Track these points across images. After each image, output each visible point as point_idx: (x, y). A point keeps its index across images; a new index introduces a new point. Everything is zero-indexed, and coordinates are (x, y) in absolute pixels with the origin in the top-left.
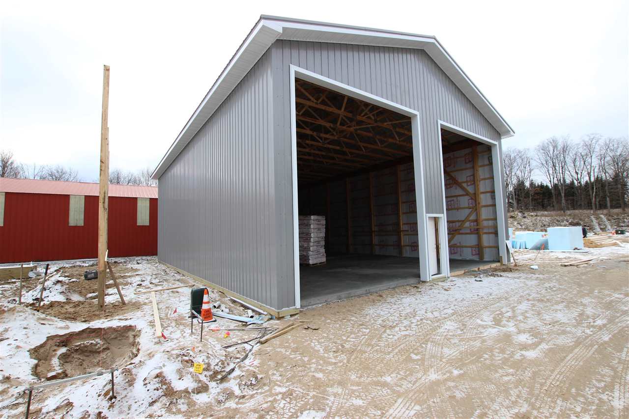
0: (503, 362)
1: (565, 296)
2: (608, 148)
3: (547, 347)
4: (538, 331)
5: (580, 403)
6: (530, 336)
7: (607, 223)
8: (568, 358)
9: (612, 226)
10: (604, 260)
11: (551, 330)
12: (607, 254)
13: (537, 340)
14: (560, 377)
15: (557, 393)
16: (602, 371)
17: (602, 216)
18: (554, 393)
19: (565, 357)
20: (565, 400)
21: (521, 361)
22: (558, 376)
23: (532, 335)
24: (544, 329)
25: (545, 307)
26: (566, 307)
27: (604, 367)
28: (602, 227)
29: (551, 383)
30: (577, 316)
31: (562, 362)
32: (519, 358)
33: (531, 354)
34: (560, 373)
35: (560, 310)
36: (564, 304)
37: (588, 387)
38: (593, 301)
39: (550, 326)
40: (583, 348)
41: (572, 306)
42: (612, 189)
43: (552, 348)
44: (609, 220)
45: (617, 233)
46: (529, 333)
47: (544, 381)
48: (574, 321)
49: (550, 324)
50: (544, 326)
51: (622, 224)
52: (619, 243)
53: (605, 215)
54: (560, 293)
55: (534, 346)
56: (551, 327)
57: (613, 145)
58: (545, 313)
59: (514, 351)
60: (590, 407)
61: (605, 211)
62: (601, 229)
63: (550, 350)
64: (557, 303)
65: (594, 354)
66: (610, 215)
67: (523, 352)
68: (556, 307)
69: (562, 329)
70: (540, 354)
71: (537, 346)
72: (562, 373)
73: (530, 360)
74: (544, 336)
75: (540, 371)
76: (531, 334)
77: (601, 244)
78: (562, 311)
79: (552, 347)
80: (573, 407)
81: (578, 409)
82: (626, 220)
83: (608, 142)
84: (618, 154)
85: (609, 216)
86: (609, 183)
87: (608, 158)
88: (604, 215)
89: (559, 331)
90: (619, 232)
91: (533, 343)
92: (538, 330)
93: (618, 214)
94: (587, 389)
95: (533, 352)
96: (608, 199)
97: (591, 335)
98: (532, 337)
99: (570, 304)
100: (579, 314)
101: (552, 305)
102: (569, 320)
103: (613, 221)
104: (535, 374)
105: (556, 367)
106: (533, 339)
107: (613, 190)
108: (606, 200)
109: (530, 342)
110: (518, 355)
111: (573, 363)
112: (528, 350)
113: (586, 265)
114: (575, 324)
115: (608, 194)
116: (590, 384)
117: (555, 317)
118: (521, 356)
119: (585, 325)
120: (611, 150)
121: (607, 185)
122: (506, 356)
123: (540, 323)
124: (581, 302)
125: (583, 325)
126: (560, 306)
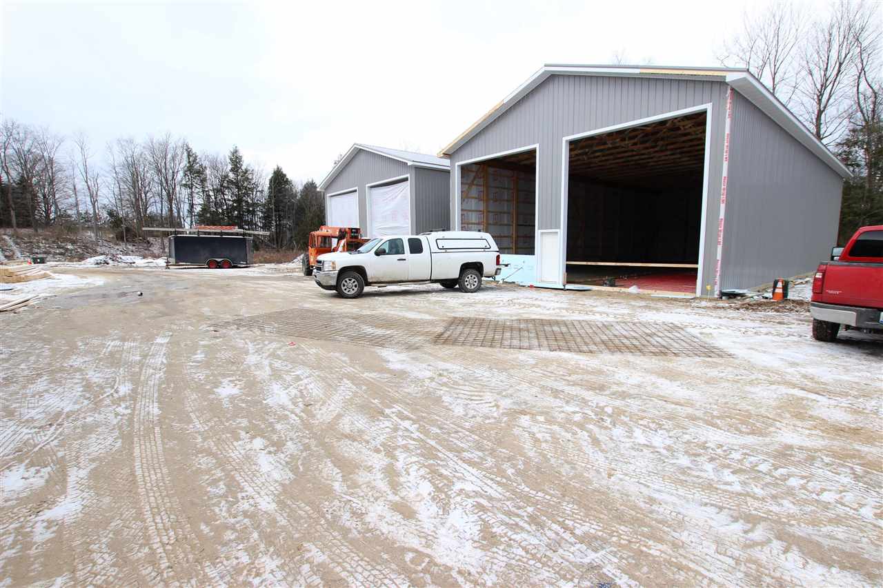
0: (14, 578)
1: (34, 363)
2: (11, 135)
3: (83, 473)
4: (37, 449)
5: (234, 545)
6: (27, 469)
7: (14, 248)
8: (139, 472)
9: (22, 253)
10: (49, 298)
11: (61, 434)
12: (46, 289)
13: (49, 469)
14: (162, 519)
15: (191, 556)
16: (199, 464)
17: (6, 237)
18: (188, 561)
19: (133, 474)
20: (214, 559)
21: (58, 540)
22: (158, 520)
23: (32, 464)
24: (47, 438)
25: (11, 395)
26: (53, 381)
27: (197, 457)
28: (7, 254)
29: (163, 545)
30: (82, 391)
31: (138, 487)
32: (49, 535)
33: (67, 508)
34: (156, 511)
35: (46, 391)
36: (45, 378)
37: (214, 505)
38: (87, 359)
39: (53, 427)
40: (142, 442)
41: (61, 377)
42: (18, 198)
43: (95, 469)
44: (17, 244)
45: (35, 261)
46: (21, 461)
47: (146, 550)
48: (86, 402)
49: (51, 425)
50: (42, 433)
51: (36, 250)
52: (51, 274)
53: (11, 236)
54: (23, 361)
55: (57, 484)
56: (56, 429)
57: (18, 133)
58: (20, 407)
59: (22, 527)
60: (252, 540)
61: (9, 231)
62: (6, 257)
63: (94, 474)
64: (31, 380)
65: (163, 443)
66: (17, 237)
67: (47, 514)
68: (32, 388)
69: (79, 423)
70: (85, 495)
71: (64, 481)
72: (157, 507)
73: (77, 524)
74: (60, 454)
75: (117, 532)
76: (27, 461)
77: (27, 276)
78: (51, 391)
79: (93, 467)
80: (235, 562)
81: (245, 559)
82: (41, 245)
83: (10, 126)
84: (26, 149)
85: (17, 239)
86: (13, 190)
87: (10, 151)
88: (9, 236)
89: (78, 430)
90: (39, 260)
91: (47, 481)
92: (35, 446)
93: (29, 237)
94: (217, 510)
95: (68, 500)
96: (13, 213)
97: (132, 414)
98: (33, 470)
99: (56, 375)
100: (83, 386)
101: (24, 387)
102: (75, 403)
103: (23, 245)
104: (116, 546)
105: (136, 503)
106: (38, 471)
107: (19, 200)
108: (9, 214)
109: (38, 482)
110: (39, 528)
111: (154, 477)
112: (54, 502)
113: (26, 308)
114: (90, 406)
115: (13, 206)
116: (211, 499)
117: (47, 406)
118: (48, 528)
119: (108, 401)
120: (16, 140)
121: (11, 191)
122: (10, 553)
123: (28, 431)
124: (71, 366)
125: (105, 402)
126: (41, 384)
